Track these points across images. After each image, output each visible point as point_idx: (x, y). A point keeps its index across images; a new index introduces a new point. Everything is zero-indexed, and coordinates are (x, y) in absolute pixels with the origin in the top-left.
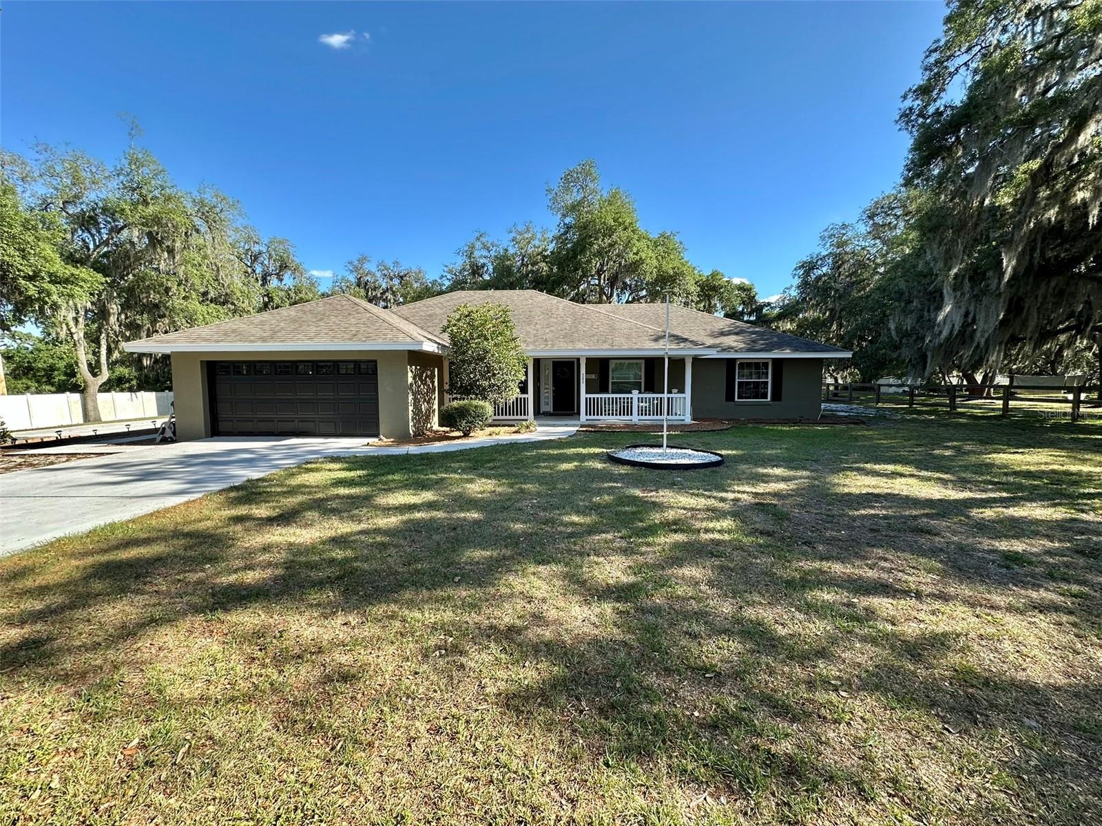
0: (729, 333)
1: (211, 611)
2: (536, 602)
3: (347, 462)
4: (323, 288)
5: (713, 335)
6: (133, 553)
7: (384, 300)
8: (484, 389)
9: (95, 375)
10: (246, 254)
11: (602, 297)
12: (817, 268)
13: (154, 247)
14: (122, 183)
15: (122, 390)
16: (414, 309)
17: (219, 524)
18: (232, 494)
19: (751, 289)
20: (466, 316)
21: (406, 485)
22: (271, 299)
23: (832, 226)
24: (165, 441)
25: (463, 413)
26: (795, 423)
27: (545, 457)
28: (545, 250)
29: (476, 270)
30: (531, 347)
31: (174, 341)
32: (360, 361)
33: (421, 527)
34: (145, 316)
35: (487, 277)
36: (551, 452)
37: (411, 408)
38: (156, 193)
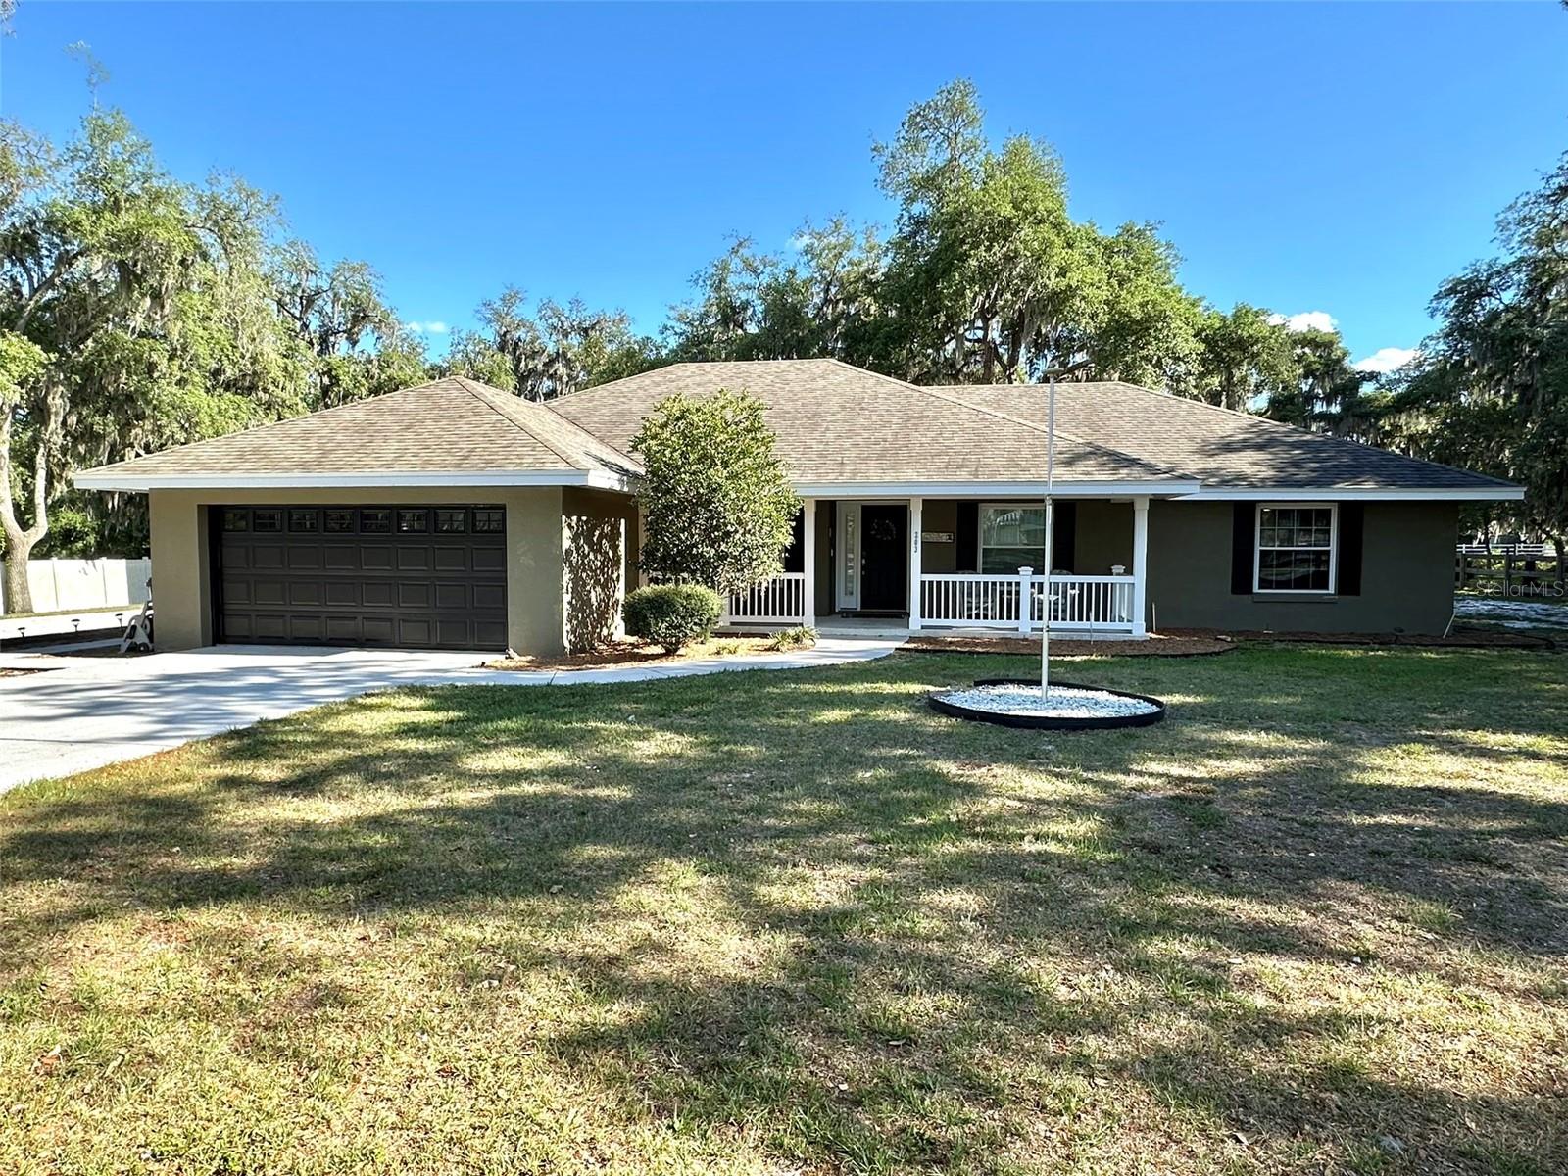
0: (1245, 445)
1: (172, 909)
2: (672, 929)
3: (434, 696)
4: (436, 355)
5: (1207, 450)
6: (70, 825)
7: (551, 377)
8: (707, 563)
9: (25, 526)
10: (293, 294)
11: (990, 366)
12: (1490, 295)
13: (130, 290)
14: (78, 172)
15: (71, 555)
16: (590, 401)
17: (204, 790)
18: (231, 744)
19: (1331, 343)
20: (678, 419)
21: (526, 739)
22: (335, 381)
23: (1524, 199)
24: (135, 650)
25: (660, 606)
26: (1383, 644)
27: (806, 698)
28: (872, 271)
29: (731, 315)
30: (810, 477)
31: (155, 470)
32: (476, 507)
33: (527, 809)
34: (110, 417)
35: (752, 329)
36: (822, 688)
37: (567, 598)
38: (135, 188)
